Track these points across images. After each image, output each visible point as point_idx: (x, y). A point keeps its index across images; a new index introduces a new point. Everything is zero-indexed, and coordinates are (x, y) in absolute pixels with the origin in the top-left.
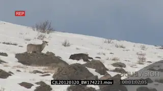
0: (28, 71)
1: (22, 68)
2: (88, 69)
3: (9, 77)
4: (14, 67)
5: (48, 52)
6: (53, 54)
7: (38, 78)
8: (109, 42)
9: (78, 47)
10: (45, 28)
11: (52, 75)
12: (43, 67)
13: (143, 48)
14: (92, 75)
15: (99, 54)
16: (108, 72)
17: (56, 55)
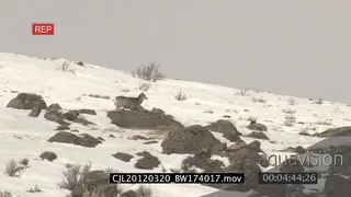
0: (125, 136)
1: (117, 131)
2: (213, 133)
3: (99, 145)
4: (106, 130)
5: (154, 109)
6: (162, 112)
7: (141, 146)
8: (242, 94)
9: (198, 101)
10: (149, 74)
11: (160, 142)
12: (146, 131)
13: (292, 103)
14: (218, 142)
15: (228, 111)
16: (242, 138)
17: (167, 113)
